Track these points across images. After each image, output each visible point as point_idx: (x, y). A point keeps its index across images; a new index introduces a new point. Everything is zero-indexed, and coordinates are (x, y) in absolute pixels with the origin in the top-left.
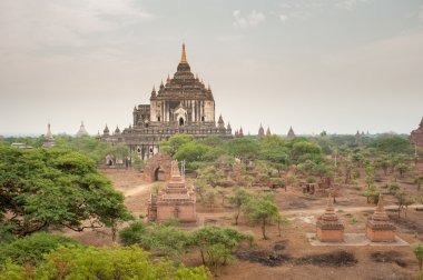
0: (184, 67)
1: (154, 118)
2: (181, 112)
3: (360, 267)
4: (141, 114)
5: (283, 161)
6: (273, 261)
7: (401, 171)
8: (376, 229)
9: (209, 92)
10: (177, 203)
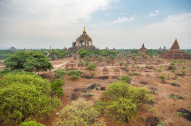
0: (84, 32)
1: (77, 45)
2: (84, 44)
3: (109, 80)
4: (74, 44)
5: (106, 55)
6: (90, 78)
7: (133, 58)
8: (115, 71)
9: (90, 38)
10: (72, 65)
